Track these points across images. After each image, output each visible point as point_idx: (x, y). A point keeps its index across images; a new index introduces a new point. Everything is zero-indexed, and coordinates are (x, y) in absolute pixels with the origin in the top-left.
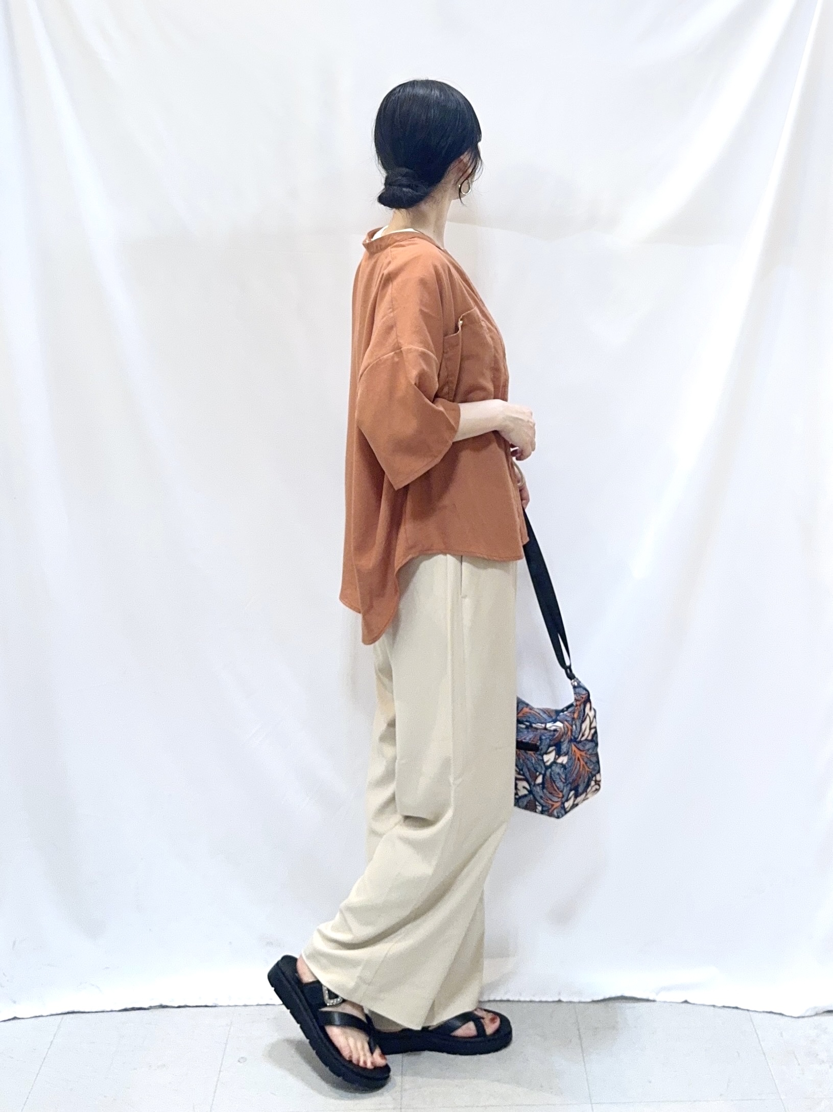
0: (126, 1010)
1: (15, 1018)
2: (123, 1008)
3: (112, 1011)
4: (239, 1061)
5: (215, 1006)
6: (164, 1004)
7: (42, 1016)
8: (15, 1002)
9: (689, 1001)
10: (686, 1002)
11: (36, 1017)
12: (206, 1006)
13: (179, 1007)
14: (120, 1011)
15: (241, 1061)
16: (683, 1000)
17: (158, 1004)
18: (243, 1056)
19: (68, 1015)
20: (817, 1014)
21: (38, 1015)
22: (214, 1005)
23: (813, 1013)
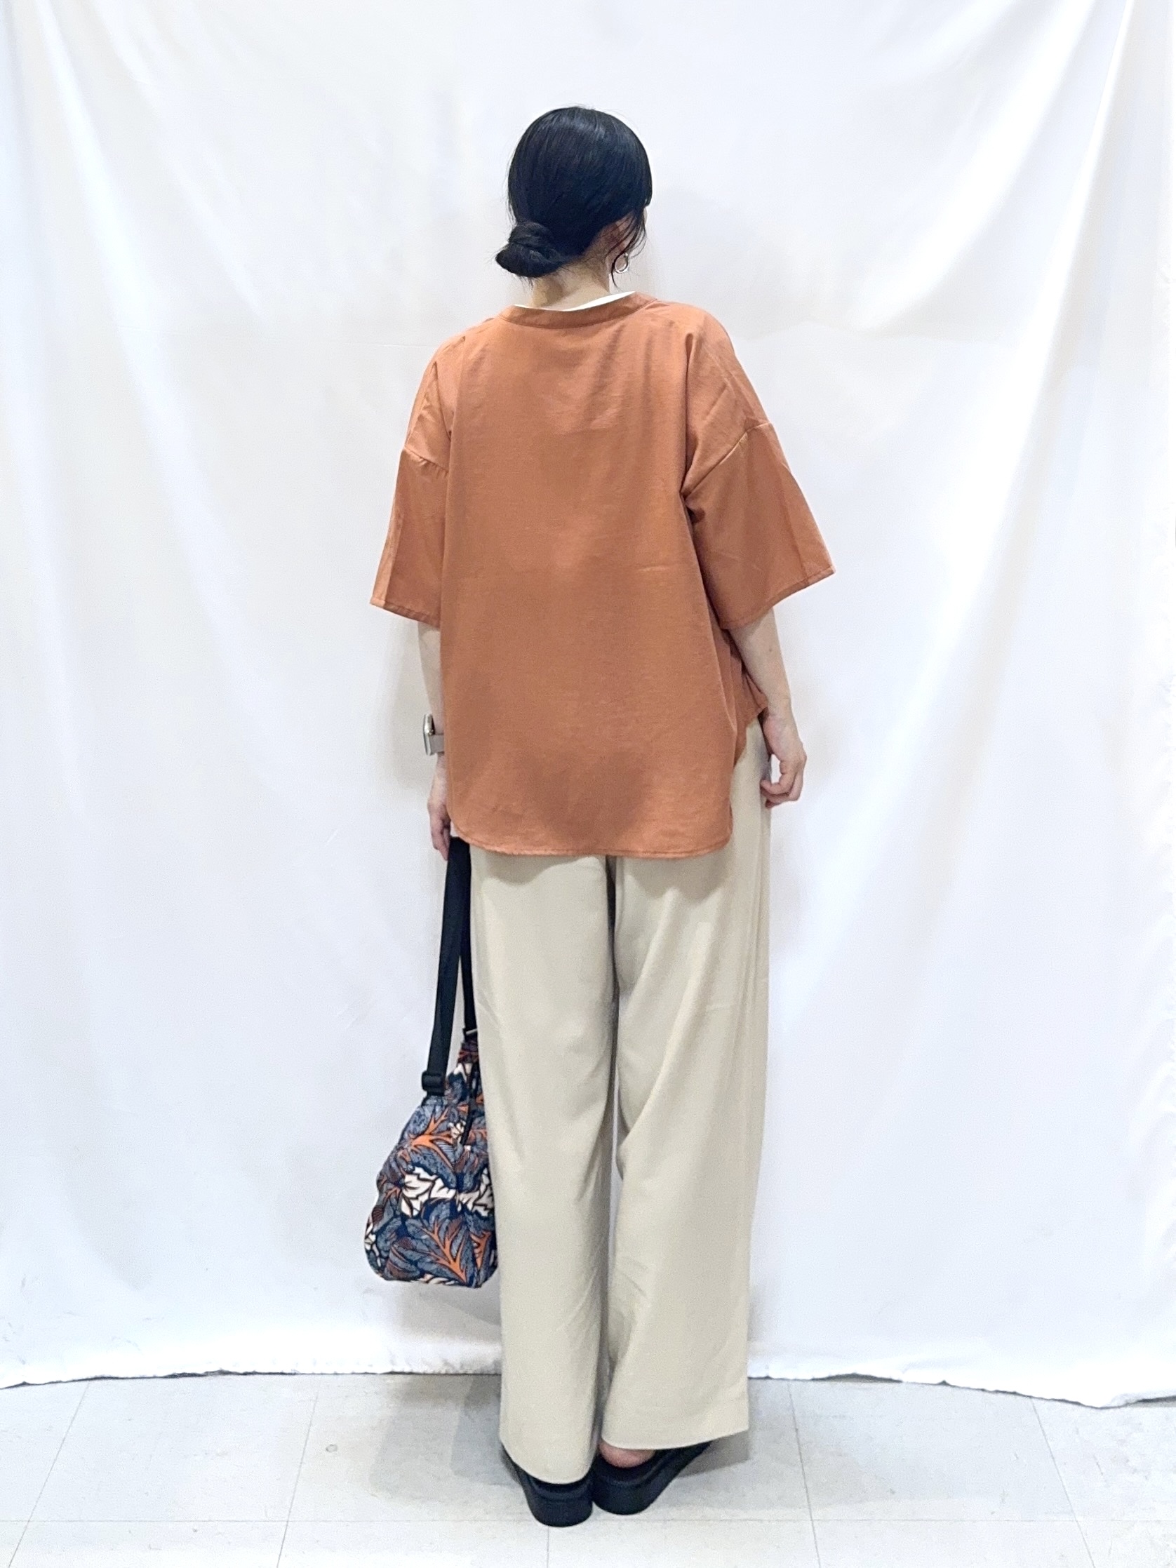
0: (173, 1376)
1: (24, 1384)
2: (171, 1373)
3: (155, 1377)
4: (327, 1450)
5: (295, 1374)
6: (226, 1369)
7: (60, 1382)
8: (24, 1362)
9: (948, 1381)
10: (944, 1383)
11: (53, 1383)
12: (282, 1374)
13: (245, 1374)
14: (166, 1377)
15: (331, 1449)
16: (940, 1381)
17: (216, 1369)
18: (333, 1443)
19: (96, 1382)
20: (1127, 1404)
21: (55, 1381)
22: (293, 1372)
23: (1122, 1403)
